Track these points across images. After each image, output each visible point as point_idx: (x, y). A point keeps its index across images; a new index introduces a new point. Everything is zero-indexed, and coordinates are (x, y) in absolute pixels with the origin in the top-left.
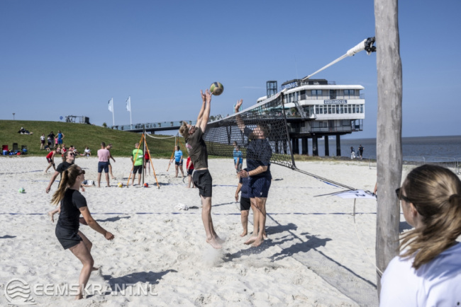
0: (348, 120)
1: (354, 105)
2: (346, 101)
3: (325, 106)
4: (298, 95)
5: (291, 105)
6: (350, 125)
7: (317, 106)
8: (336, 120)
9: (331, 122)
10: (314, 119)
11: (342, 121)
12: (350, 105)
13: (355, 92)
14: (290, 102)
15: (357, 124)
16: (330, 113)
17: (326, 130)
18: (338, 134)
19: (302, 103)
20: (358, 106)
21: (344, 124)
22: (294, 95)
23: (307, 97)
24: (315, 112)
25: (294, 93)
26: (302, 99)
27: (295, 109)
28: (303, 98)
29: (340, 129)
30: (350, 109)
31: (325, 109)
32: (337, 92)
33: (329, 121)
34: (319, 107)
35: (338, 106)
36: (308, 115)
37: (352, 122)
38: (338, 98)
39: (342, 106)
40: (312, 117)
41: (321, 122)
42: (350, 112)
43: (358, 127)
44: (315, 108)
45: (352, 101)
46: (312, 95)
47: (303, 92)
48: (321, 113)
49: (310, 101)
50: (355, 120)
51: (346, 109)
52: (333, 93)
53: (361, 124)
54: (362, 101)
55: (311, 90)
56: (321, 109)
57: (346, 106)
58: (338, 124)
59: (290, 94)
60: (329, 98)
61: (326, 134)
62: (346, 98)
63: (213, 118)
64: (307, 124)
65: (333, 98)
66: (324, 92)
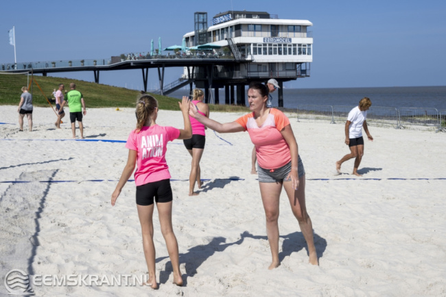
0: (293, 63)
1: (300, 45)
2: (290, 40)
3: (265, 45)
4: (232, 31)
5: (224, 43)
6: (295, 69)
7: (255, 44)
8: (278, 63)
9: (272, 65)
10: (251, 61)
11: (285, 64)
12: (295, 45)
13: (302, 28)
14: (223, 39)
15: (303, 68)
16: (270, 53)
17: (265, 75)
18: (281, 80)
19: (237, 40)
20: (305, 46)
21: (287, 68)
22: (227, 31)
23: (243, 33)
24: (252, 52)
25: (227, 28)
26: (236, 36)
27: (228, 49)
28: (238, 35)
29: (282, 74)
30: (295, 49)
31: (265, 49)
32: (280, 28)
33: (269, 63)
34: (258, 47)
35: (280, 45)
36: (243, 56)
37: (298, 66)
38: (281, 34)
39: (285, 45)
40: (249, 58)
41: (259, 64)
42: (295, 54)
43: (304, 72)
44: (252, 46)
45: (298, 39)
46: (249, 30)
47: (238, 28)
48: (260, 53)
49: (246, 38)
50: (301, 63)
51: (290, 49)
52: (275, 29)
53: (308, 68)
54: (310, 41)
55: (248, 25)
56: (260, 49)
57: (290, 45)
58: (281, 68)
59: (222, 29)
60: (270, 33)
62: (291, 35)
63: (123, 57)
64: (243, 67)
65: (274, 34)
66: (263, 27)
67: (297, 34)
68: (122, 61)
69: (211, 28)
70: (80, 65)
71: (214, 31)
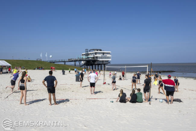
0: (107, 61)
5: (92, 56)
9: (103, 61)
10: (98, 60)
11: (105, 61)
12: (108, 57)
13: (109, 53)
16: (103, 59)
17: (101, 63)
18: (104, 64)
19: (96, 56)
22: (93, 54)
23: (97, 54)
27: (94, 57)
28: (96, 55)
29: (105, 63)
32: (105, 53)
34: (100, 57)
35: (105, 57)
36: (97, 59)
38: (105, 55)
40: (98, 59)
41: (100, 61)
43: (109, 62)
45: (108, 55)
46: (98, 54)
47: (96, 53)
48: (100, 59)
49: (98, 55)
52: (103, 53)
54: (111, 56)
55: (98, 53)
58: (105, 62)
60: (102, 55)
61: (101, 64)
62: (107, 55)
63: (71, 59)
64: (97, 61)
65: (103, 54)
66: (101, 53)
67: (108, 54)
68: (71, 60)
69: (89, 53)
70: (61, 61)
71: (90, 54)
